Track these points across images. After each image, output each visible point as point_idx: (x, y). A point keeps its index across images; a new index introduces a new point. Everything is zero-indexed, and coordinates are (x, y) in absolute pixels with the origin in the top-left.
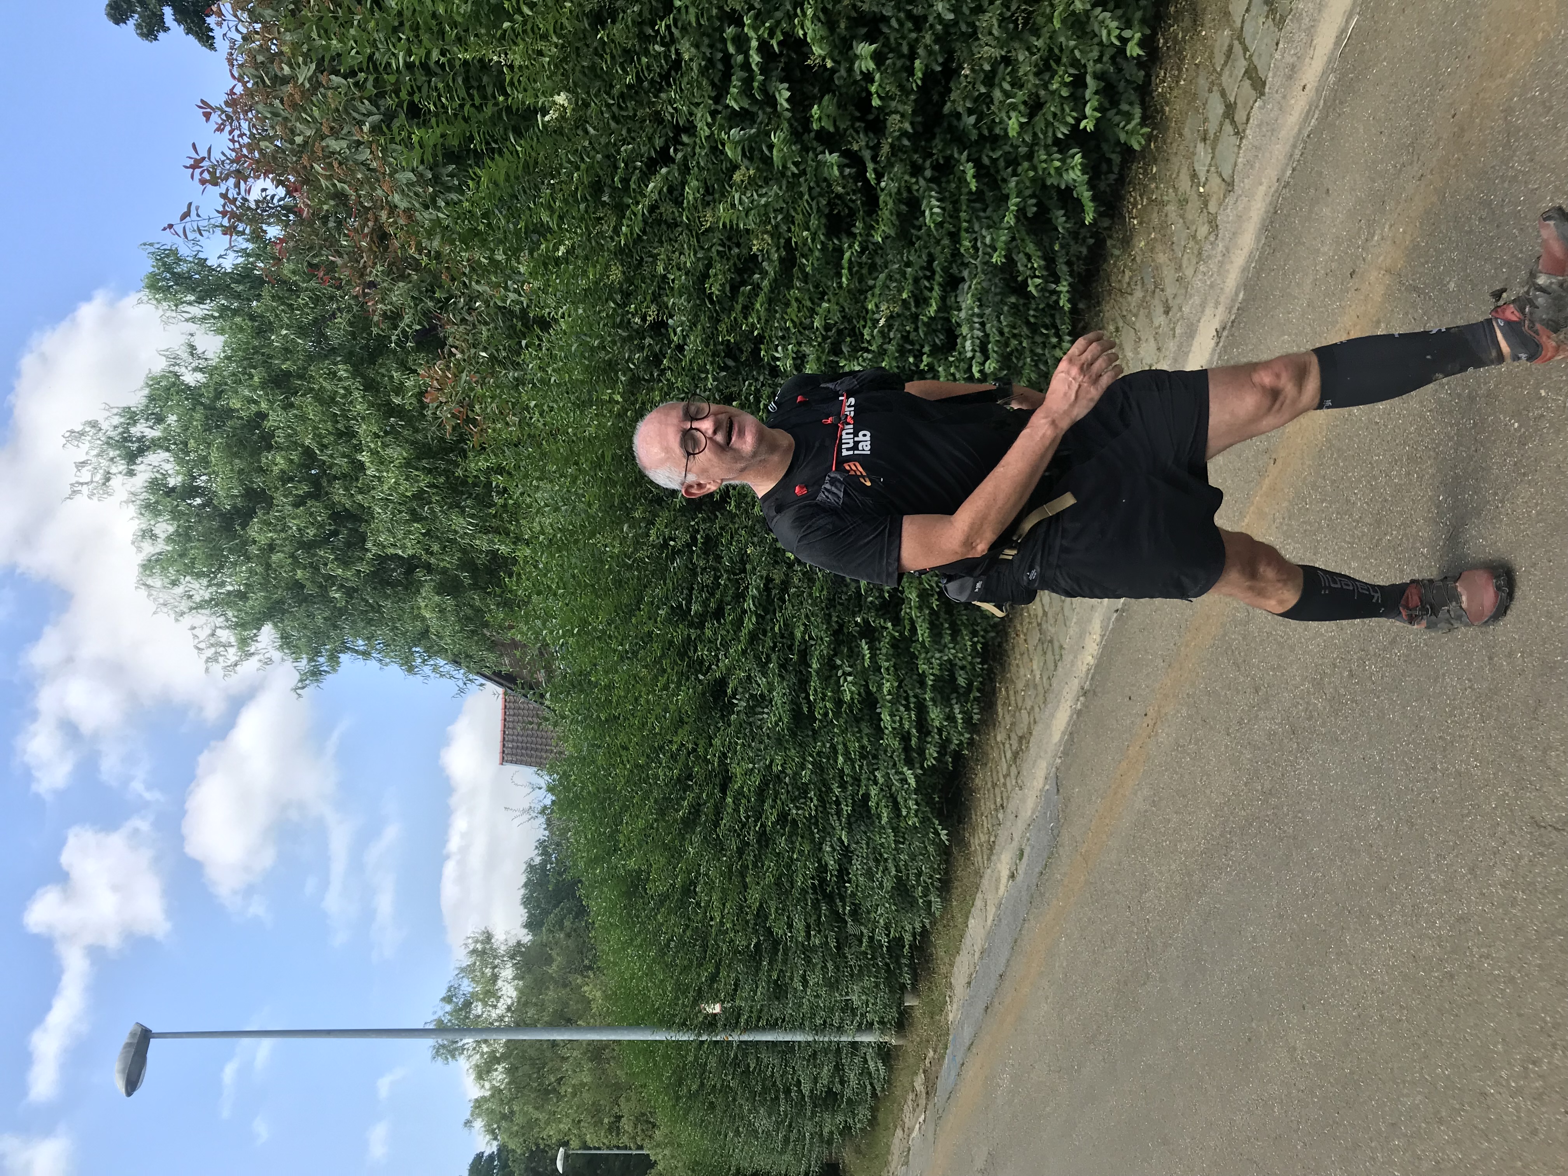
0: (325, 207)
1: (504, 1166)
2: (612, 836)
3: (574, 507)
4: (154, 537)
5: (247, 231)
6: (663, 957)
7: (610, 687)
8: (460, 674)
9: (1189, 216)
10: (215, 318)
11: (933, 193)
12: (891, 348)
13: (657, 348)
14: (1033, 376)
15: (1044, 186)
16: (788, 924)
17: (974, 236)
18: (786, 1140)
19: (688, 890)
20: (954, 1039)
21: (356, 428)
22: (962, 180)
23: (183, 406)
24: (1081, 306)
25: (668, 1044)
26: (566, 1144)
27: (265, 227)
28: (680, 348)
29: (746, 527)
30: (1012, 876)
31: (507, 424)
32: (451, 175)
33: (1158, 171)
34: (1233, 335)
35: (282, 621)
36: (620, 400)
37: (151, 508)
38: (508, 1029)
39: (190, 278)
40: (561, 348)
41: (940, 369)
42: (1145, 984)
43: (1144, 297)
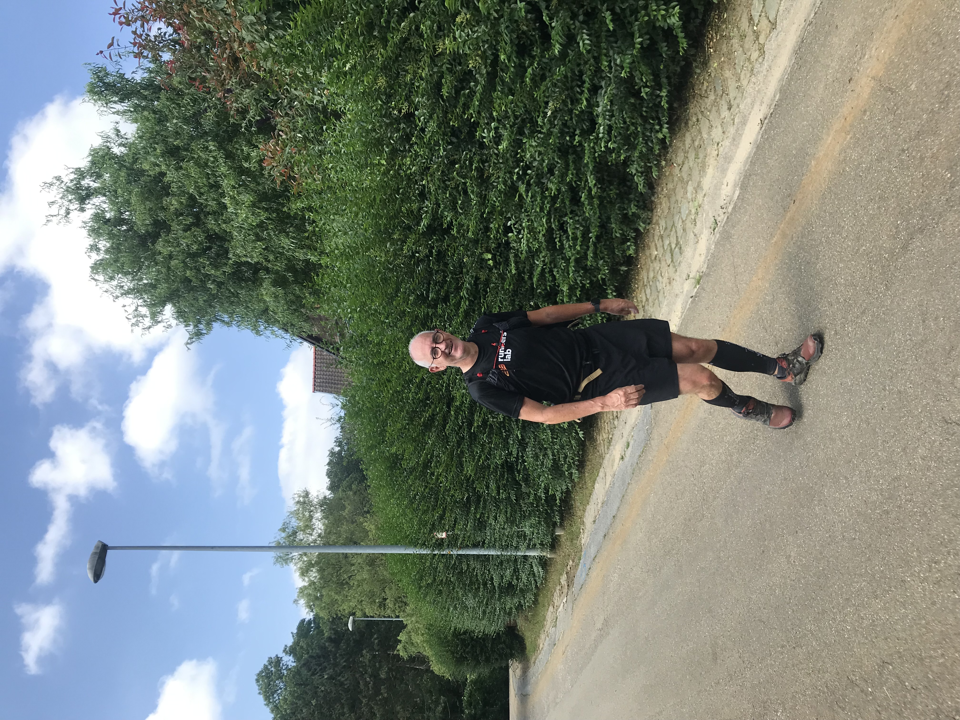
0: (199, 40)
1: (318, 627)
2: (381, 434)
3: (357, 232)
4: (98, 250)
5: (150, 56)
6: (412, 505)
7: (380, 344)
8: (288, 336)
9: (746, 46)
10: (131, 112)
11: (585, 31)
12: (555, 130)
13: (408, 130)
14: (644, 150)
15: (654, 27)
16: (486, 486)
17: (609, 59)
18: (484, 612)
19: (426, 465)
20: (585, 554)
21: (221, 182)
22: (603, 22)
23: (114, 168)
24: (675, 105)
25: (414, 556)
26: (354, 614)
27: (160, 53)
28: (423, 130)
29: (463, 245)
30: (622, 458)
31: (315, 179)
32: (278, 18)
33: (728, 17)
34: (771, 122)
35: (179, 302)
36: (385, 163)
37: (95, 232)
38: (318, 547)
39: (115, 86)
40: (348, 130)
41: (586, 145)
42: (701, 520)
43: (716, 99)
